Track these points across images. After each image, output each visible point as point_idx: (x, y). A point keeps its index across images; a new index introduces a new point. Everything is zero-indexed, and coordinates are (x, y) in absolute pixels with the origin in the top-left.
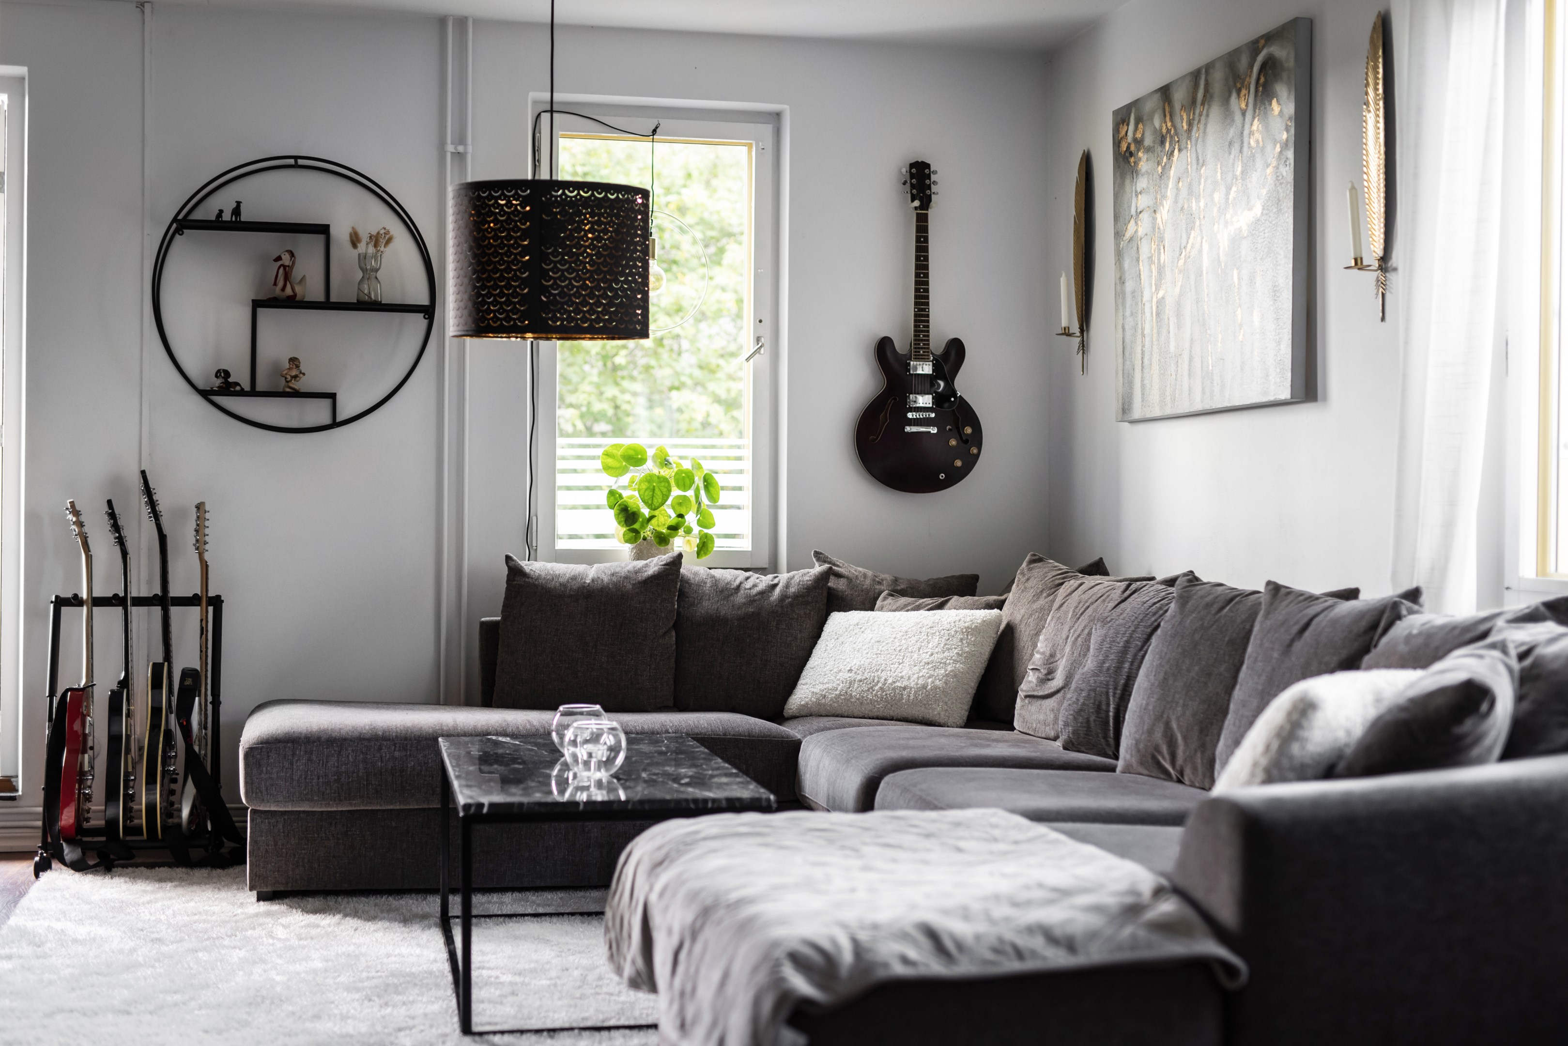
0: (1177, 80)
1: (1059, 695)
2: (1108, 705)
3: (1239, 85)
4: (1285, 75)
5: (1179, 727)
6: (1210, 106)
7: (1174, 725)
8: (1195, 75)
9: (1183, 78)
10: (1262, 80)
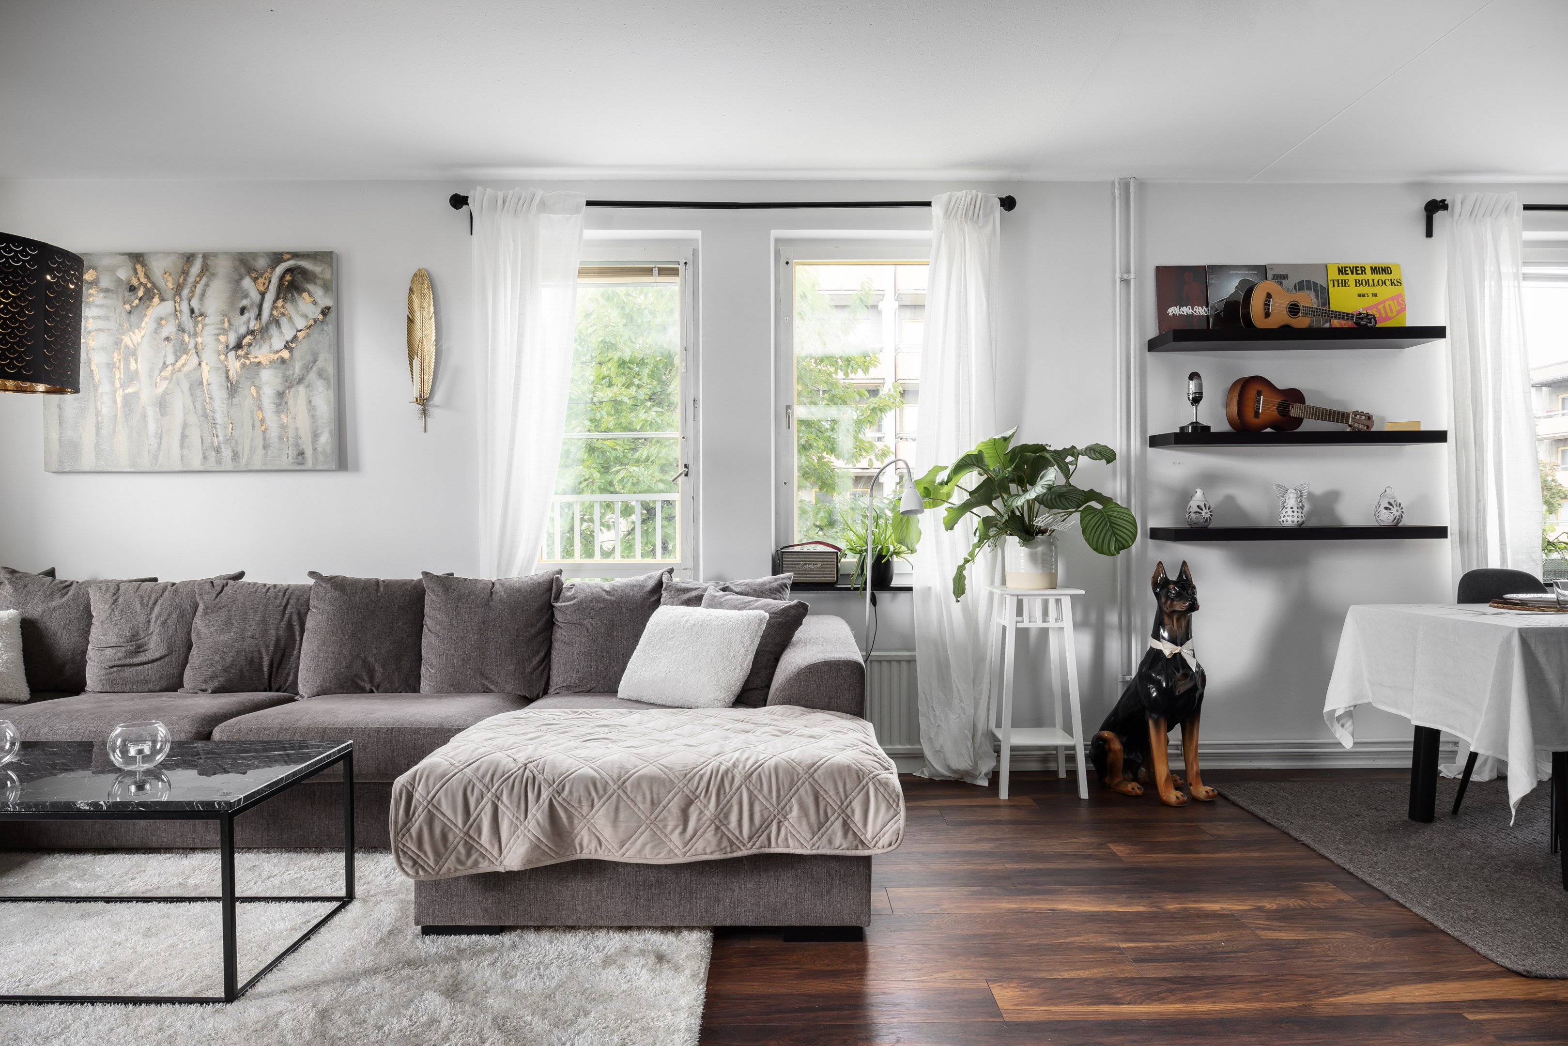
0: (156, 254)
1: (166, 659)
2: (261, 658)
3: (254, 275)
4: (319, 282)
5: (376, 660)
6: (210, 279)
7: (371, 660)
8: (189, 258)
9: (168, 254)
10: (288, 278)
